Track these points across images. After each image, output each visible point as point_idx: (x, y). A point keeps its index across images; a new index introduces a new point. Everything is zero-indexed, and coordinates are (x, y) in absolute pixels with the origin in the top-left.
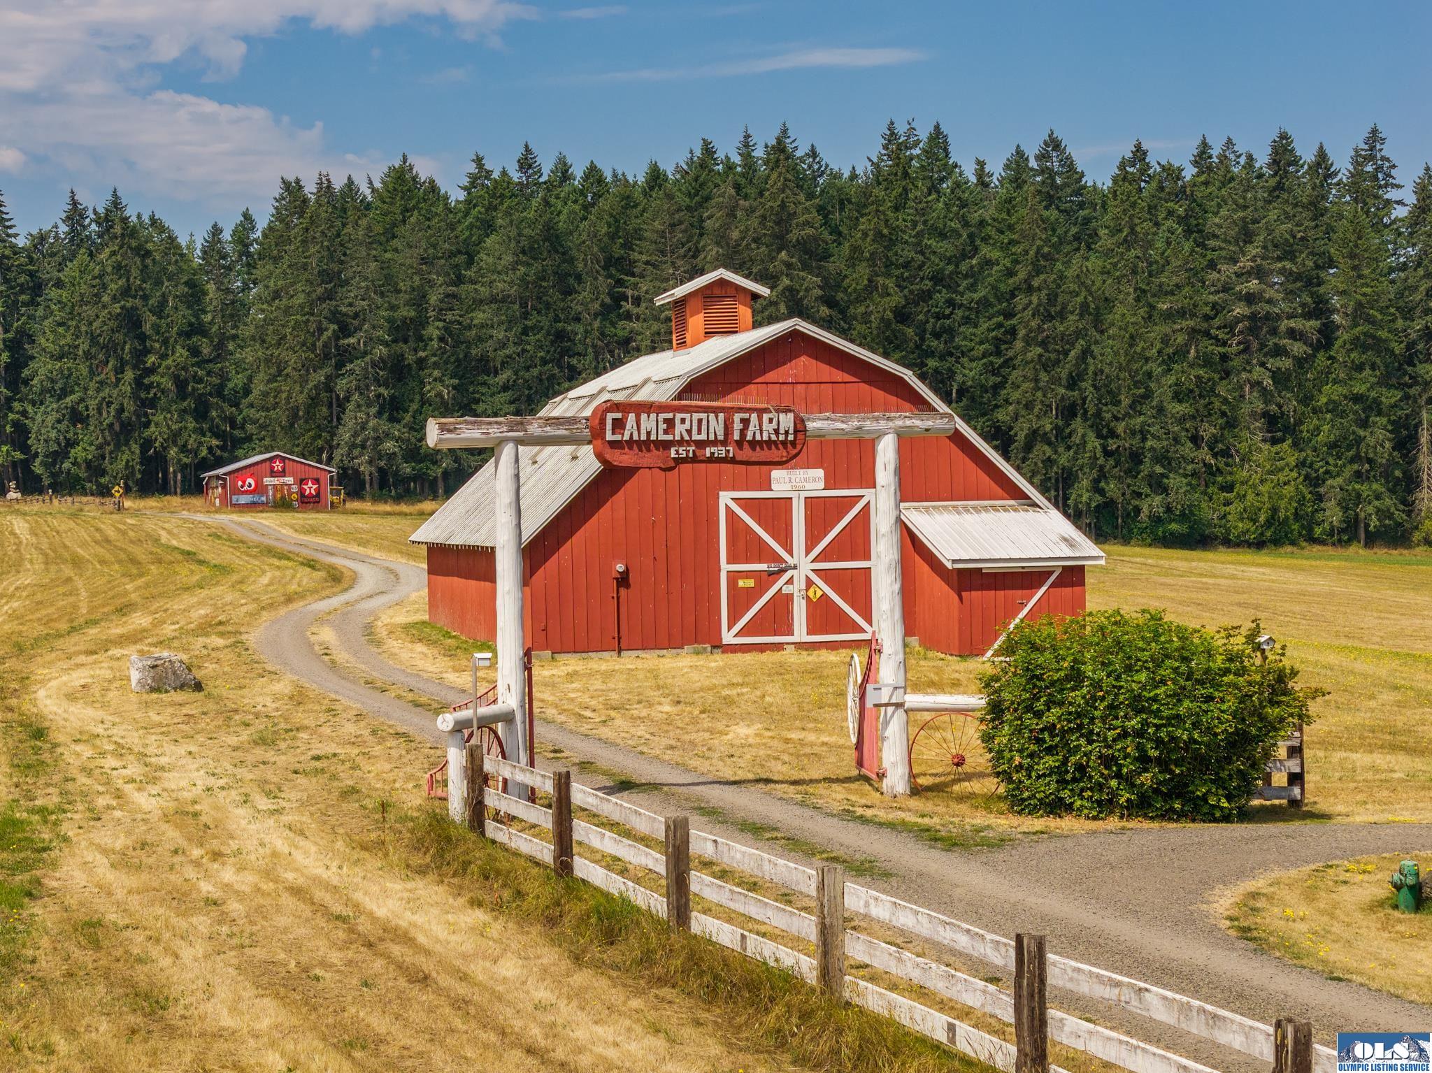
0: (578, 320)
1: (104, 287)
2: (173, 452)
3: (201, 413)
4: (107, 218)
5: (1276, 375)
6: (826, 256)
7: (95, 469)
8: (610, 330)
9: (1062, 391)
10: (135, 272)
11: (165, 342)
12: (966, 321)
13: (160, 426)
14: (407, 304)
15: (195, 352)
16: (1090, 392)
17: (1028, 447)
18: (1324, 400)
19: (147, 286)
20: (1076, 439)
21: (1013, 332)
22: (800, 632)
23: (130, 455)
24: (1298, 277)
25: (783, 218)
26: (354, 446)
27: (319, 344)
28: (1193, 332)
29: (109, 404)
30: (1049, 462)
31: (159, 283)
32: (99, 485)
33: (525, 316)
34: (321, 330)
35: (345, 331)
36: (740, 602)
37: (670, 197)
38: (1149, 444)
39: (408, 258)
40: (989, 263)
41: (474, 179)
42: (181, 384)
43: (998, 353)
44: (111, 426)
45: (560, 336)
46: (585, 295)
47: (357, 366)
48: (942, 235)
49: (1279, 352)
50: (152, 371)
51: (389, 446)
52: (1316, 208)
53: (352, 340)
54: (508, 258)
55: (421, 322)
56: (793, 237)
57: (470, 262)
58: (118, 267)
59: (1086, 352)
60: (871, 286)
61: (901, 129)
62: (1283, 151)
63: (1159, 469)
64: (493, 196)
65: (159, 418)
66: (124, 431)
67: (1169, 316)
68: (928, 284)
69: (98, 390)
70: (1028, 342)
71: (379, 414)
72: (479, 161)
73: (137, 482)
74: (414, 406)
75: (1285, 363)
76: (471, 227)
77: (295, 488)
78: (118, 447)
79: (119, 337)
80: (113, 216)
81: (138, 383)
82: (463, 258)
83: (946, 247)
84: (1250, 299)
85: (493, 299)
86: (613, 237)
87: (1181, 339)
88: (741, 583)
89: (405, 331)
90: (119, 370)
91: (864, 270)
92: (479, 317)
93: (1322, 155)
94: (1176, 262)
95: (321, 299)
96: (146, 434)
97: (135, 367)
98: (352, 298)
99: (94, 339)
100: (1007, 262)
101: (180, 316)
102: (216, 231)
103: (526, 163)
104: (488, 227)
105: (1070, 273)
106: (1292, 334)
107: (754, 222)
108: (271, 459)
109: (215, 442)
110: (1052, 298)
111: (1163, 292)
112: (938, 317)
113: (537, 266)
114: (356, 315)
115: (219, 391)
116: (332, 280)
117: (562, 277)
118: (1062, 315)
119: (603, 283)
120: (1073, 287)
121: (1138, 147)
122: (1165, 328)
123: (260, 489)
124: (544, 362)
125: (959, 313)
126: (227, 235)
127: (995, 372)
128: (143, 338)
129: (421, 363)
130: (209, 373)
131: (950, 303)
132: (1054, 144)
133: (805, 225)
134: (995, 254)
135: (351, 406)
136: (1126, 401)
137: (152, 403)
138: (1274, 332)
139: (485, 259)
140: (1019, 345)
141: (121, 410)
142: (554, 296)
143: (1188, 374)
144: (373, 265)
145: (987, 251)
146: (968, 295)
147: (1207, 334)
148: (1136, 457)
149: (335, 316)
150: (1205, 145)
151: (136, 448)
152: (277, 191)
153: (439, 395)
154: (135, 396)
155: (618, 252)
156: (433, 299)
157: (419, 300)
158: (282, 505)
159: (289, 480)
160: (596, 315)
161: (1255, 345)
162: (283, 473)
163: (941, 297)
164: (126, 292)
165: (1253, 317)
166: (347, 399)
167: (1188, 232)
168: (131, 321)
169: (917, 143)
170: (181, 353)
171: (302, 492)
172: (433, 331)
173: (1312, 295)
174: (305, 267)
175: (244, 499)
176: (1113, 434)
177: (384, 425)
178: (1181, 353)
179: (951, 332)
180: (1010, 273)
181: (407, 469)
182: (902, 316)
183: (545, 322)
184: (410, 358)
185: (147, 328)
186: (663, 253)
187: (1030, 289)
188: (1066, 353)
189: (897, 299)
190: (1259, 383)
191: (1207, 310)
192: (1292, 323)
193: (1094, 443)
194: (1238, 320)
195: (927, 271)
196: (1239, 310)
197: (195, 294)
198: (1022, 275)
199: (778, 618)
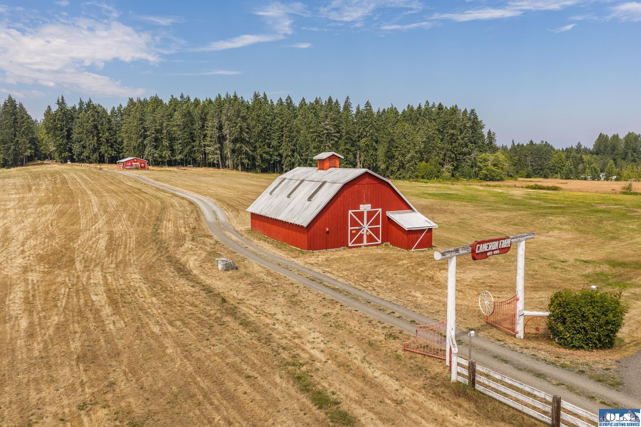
0: (195, 130)
1: (89, 119)
2: (106, 154)
3: (112, 146)
4: (88, 104)
5: (332, 144)
6: (247, 119)
7: (88, 158)
8: (202, 132)
9: (292, 147)
10: (96, 116)
11: (103, 131)
12: (273, 132)
13: (103, 149)
14: (159, 125)
15: (110, 134)
16: (298, 147)
17: (286, 158)
18: (340, 149)
19: (99, 119)
20: (295, 156)
21: (283, 135)
22: (365, 243)
23: (96, 155)
24: (335, 125)
25: (239, 111)
26: (148, 155)
27: (140, 134)
28: (317, 136)
29: (91, 144)
30: (290, 161)
31: (101, 119)
32: (89, 161)
33: (184, 128)
34: (140, 131)
35: (146, 131)
36: (353, 236)
37: (214, 106)
38: (309, 157)
39: (159, 116)
40: (278, 121)
41: (171, 100)
42: (107, 140)
43: (280, 139)
44: (92, 149)
45: (191, 133)
46: (197, 125)
47: (149, 138)
48: (269, 115)
49: (333, 139)
50: (101, 137)
51: (156, 155)
52: (339, 112)
53: (147, 133)
54: (180, 117)
55: (162, 129)
56: (241, 115)
58: (92, 115)
59: (297, 140)
60: (256, 125)
61: (257, 93)
62: (330, 99)
63: (311, 162)
64: (176, 103)
65: (102, 147)
66: (95, 150)
67: (312, 132)
68: (266, 125)
69: (89, 141)
70: (286, 137)
71: (153, 149)
72: (172, 96)
73: (98, 161)
74: (161, 147)
75: (333, 142)
76: (171, 110)
77: (139, 165)
78: (93, 153)
79: (93, 130)
81: (98, 140)
82: (170, 117)
83: (270, 118)
84: (327, 129)
85: (177, 125)
86: (202, 113)
87: (315, 137)
88: (353, 232)
89: (158, 131)
90: (93, 137)
91: (254, 122)
92: (174, 129)
93: (337, 101)
94: (313, 122)
95: (140, 124)
96: (100, 151)
97: (97, 136)
98: (147, 124)
99: (87, 130)
100: (281, 121)
101: (107, 126)
102: (114, 108)
103: (182, 97)
104: (175, 111)
105: (294, 124)
106: (335, 136)
107: (233, 112)
108: (134, 159)
109: (115, 153)
110: (291, 129)
111: (310, 127)
112: (268, 132)
113: (186, 119)
114: (148, 128)
115: (115, 142)
116: (142, 120)
117: (191, 122)
118: (293, 132)
119: (200, 123)
120: (295, 126)
121: (303, 98)
122: (312, 135)
123: (132, 165)
124: (188, 138)
126: (116, 109)
127: (279, 143)
128: (98, 130)
129: (162, 138)
130: (114, 138)
132: (289, 97)
133: (244, 112)
135: (148, 147)
136: (304, 149)
137: (101, 144)
138: (331, 136)
139: (175, 117)
140: (284, 138)
141: (94, 145)
142: (190, 125)
143: (316, 144)
144: (151, 117)
145: (277, 119)
146: (274, 128)
147: (319, 136)
148: (306, 160)
149: (143, 128)
150: (317, 98)
151: (98, 154)
152: (128, 100)
153: (166, 145)
154: (97, 143)
155: (203, 116)
156: (165, 125)
157: (161, 125)
158: (137, 168)
159: (138, 163)
160: (199, 129)
161: (328, 138)
162: (136, 162)
163: (269, 128)
164: (94, 120)
165: (327, 133)
166: (147, 145)
167: (315, 116)
168: (95, 127)
169: (260, 96)
170: (107, 134)
171: (141, 166)
172: (164, 131)
173: (338, 129)
174: (136, 117)
175: (128, 167)
176: (302, 155)
177: (155, 151)
178: (314, 140)
179: (270, 135)
180: (282, 123)
181: (160, 160)
182: (261, 131)
183: (188, 130)
184: (160, 137)
185: (99, 128)
186: (213, 117)
187: (286, 127)
188: (293, 140)
189: (261, 128)
190: (328, 146)
191: (320, 132)
192: (335, 134)
193: (299, 157)
195: (266, 122)
196: (325, 132)
197: (109, 121)
198: (285, 124)
199: (360, 239)
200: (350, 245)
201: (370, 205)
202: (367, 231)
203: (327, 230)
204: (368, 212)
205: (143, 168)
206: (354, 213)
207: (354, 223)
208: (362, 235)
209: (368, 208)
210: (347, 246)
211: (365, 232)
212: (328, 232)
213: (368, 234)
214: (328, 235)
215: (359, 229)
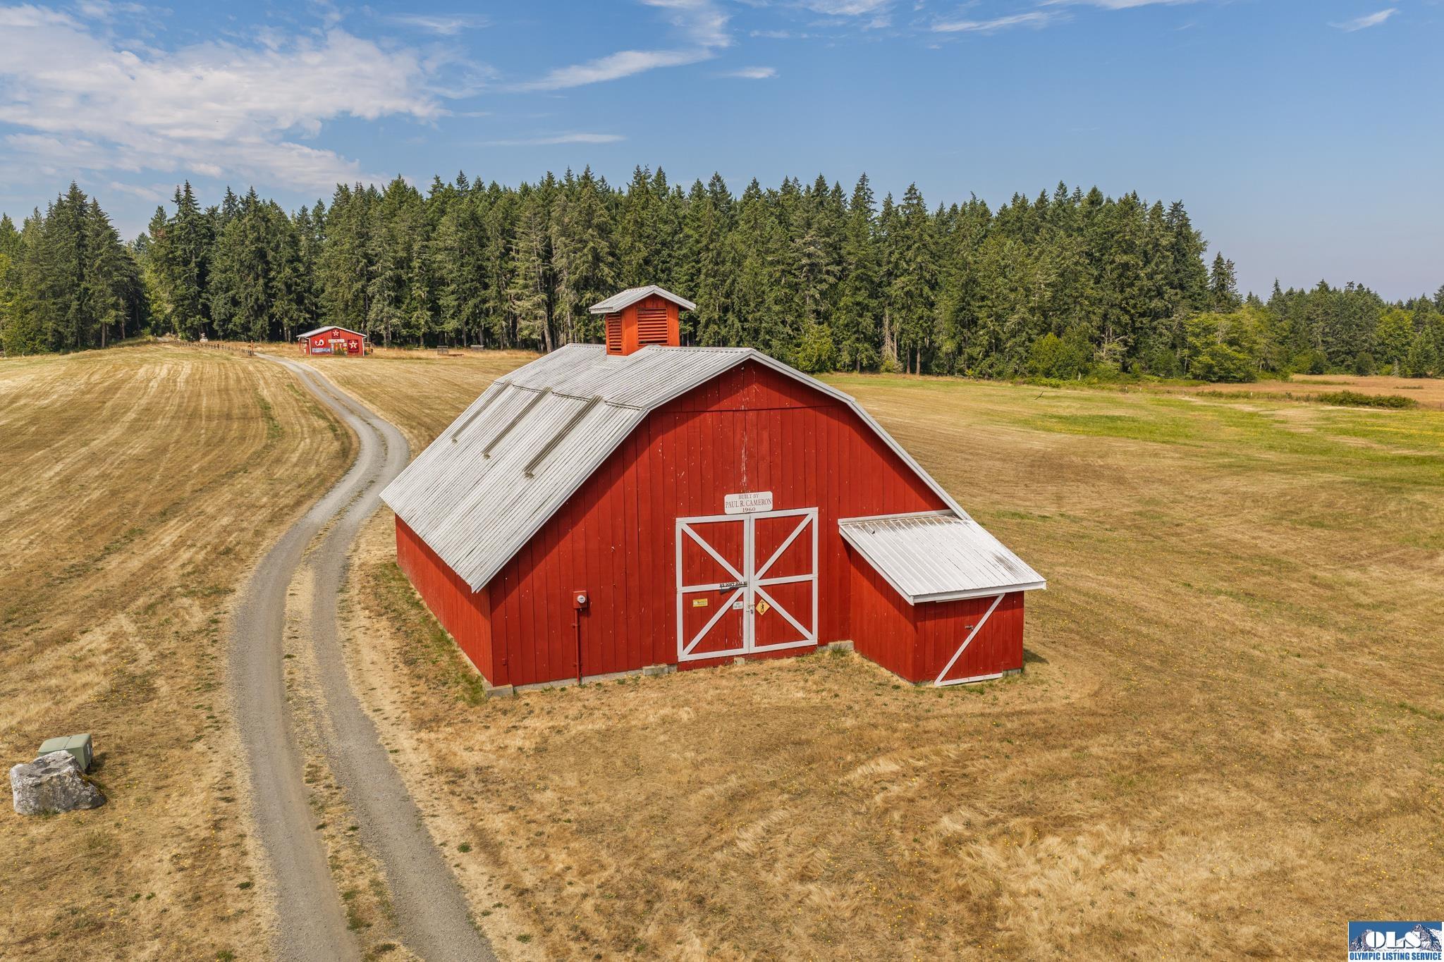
0: (488, 259)
1: (246, 237)
2: (285, 320)
3: (300, 301)
4: (247, 202)
5: (822, 293)
6: (611, 232)
7: (246, 328)
8: (504, 265)
9: (723, 299)
10: (262, 230)
11: (279, 265)
12: (677, 264)
13: (278, 307)
14: (403, 250)
15: (295, 270)
16: (736, 300)
17: (707, 326)
18: (842, 304)
19: (269, 237)
20: (729, 322)
21: (699, 271)
22: (749, 645)
23: (263, 322)
24: (831, 245)
25: (590, 212)
26: (377, 320)
27: (358, 269)
28: (783, 271)
29: (251, 296)
30: (717, 333)
31: (275, 235)
32: (248, 336)
33: (462, 257)
34: (358, 262)
35: (371, 263)
36: (695, 620)
37: (533, 200)
38: (763, 325)
39: (403, 226)
40: (688, 237)
41: (435, 188)
42: (288, 287)
43: (692, 280)
44: (252, 307)
45: (480, 268)
46: (492, 248)
47: (378, 281)
48: (666, 223)
49: (821, 281)
50: (274, 279)
51: (395, 321)
52: (839, 213)
53: (374, 268)
54: (453, 229)
55: (410, 260)
56: (595, 221)
57: (434, 230)
58: (253, 227)
59: (734, 281)
60: (632, 247)
61: (642, 169)
62: (821, 183)
63: (768, 337)
64: (445, 197)
65: (277, 303)
66: (259, 310)
67: (772, 263)
68: (659, 246)
69: (245, 289)
70: (707, 275)
71: (389, 305)
72: (437, 179)
73: (268, 335)
74: (407, 301)
75: (824, 286)
76: (434, 212)
77: (345, 345)
78: (257, 318)
79: (254, 262)
80: (251, 200)
81: (266, 285)
82: (430, 227)
83: (667, 228)
84: (809, 256)
85: (446, 249)
86: (505, 219)
87: (778, 274)
88: (696, 603)
89: (402, 263)
90: (256, 279)
91: (628, 239)
92: (439, 257)
93: (838, 187)
94: (776, 237)
95: (359, 247)
96: (271, 311)
97: (264, 277)
98: (373, 246)
99: (242, 262)
100: (696, 236)
101: (287, 252)
102: (304, 210)
103: (461, 180)
104: (443, 212)
105: (727, 242)
106: (828, 272)
107: (576, 214)
108: (332, 330)
109: (307, 316)
110: (719, 254)
111: (768, 252)
112: (664, 262)
113: (467, 233)
114: (376, 255)
115: (309, 290)
116: (364, 237)
117: (480, 239)
118: (723, 262)
119: (501, 242)
120: (729, 249)
121: (755, 181)
122: (770, 269)
123: (326, 345)
124: (472, 280)
125: (674, 261)
126: (310, 212)
127: (691, 290)
128: (267, 263)
129: (410, 279)
130: (303, 281)
131: (670, 255)
132: (718, 178)
133: (601, 216)
134: (691, 232)
135: (375, 301)
136: (752, 305)
137: (274, 296)
138: (820, 271)
139: (441, 229)
140: (702, 277)
141: (257, 299)
142: (476, 248)
143: (780, 292)
144: (384, 230)
145: (686, 230)
146: (678, 252)
147: (790, 272)
148: (757, 331)
149: (366, 255)
150: (787, 180)
151: (266, 318)
152: (336, 190)
153: (420, 296)
154: (265, 292)
155: (508, 227)
156: (416, 248)
157: (408, 248)
158: (339, 353)
159: (342, 341)
160: (498, 258)
161: (812, 278)
162: (339, 337)
163: (665, 252)
164: (258, 239)
165: (812, 265)
166: (373, 297)
167: (780, 223)
168: (261, 254)
169: (650, 176)
170: (288, 271)
171: (349, 346)
172: (416, 264)
173: (838, 254)
174: (349, 230)
175: (319, 350)
176: (746, 320)
177: (392, 310)
178: (778, 281)
179: (669, 270)
180: (698, 242)
181: (404, 332)
182: (647, 261)
183: (472, 260)
184: (404, 277)
185: (270, 258)
186: (531, 228)
187: (708, 249)
188: (725, 281)
189: (644, 253)
190: (813, 296)
191: (790, 261)
192: (829, 268)
193: (738, 324)
194: (804, 266)
195: (658, 240)
196: (805, 260)
197: (294, 242)
198: (704, 243)
199: (729, 632)
200: (683, 655)
201: (768, 495)
202: (758, 598)
203: (581, 599)
204: (761, 524)
205: (354, 352)
206: (700, 529)
207: (700, 568)
208: (734, 618)
209: (758, 508)
210: (671, 660)
211: (749, 600)
212: (584, 610)
213: (762, 609)
214: (584, 620)
215: (722, 592)
